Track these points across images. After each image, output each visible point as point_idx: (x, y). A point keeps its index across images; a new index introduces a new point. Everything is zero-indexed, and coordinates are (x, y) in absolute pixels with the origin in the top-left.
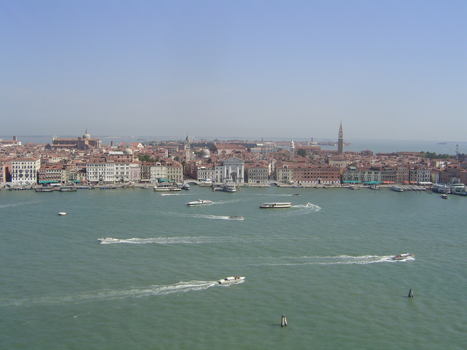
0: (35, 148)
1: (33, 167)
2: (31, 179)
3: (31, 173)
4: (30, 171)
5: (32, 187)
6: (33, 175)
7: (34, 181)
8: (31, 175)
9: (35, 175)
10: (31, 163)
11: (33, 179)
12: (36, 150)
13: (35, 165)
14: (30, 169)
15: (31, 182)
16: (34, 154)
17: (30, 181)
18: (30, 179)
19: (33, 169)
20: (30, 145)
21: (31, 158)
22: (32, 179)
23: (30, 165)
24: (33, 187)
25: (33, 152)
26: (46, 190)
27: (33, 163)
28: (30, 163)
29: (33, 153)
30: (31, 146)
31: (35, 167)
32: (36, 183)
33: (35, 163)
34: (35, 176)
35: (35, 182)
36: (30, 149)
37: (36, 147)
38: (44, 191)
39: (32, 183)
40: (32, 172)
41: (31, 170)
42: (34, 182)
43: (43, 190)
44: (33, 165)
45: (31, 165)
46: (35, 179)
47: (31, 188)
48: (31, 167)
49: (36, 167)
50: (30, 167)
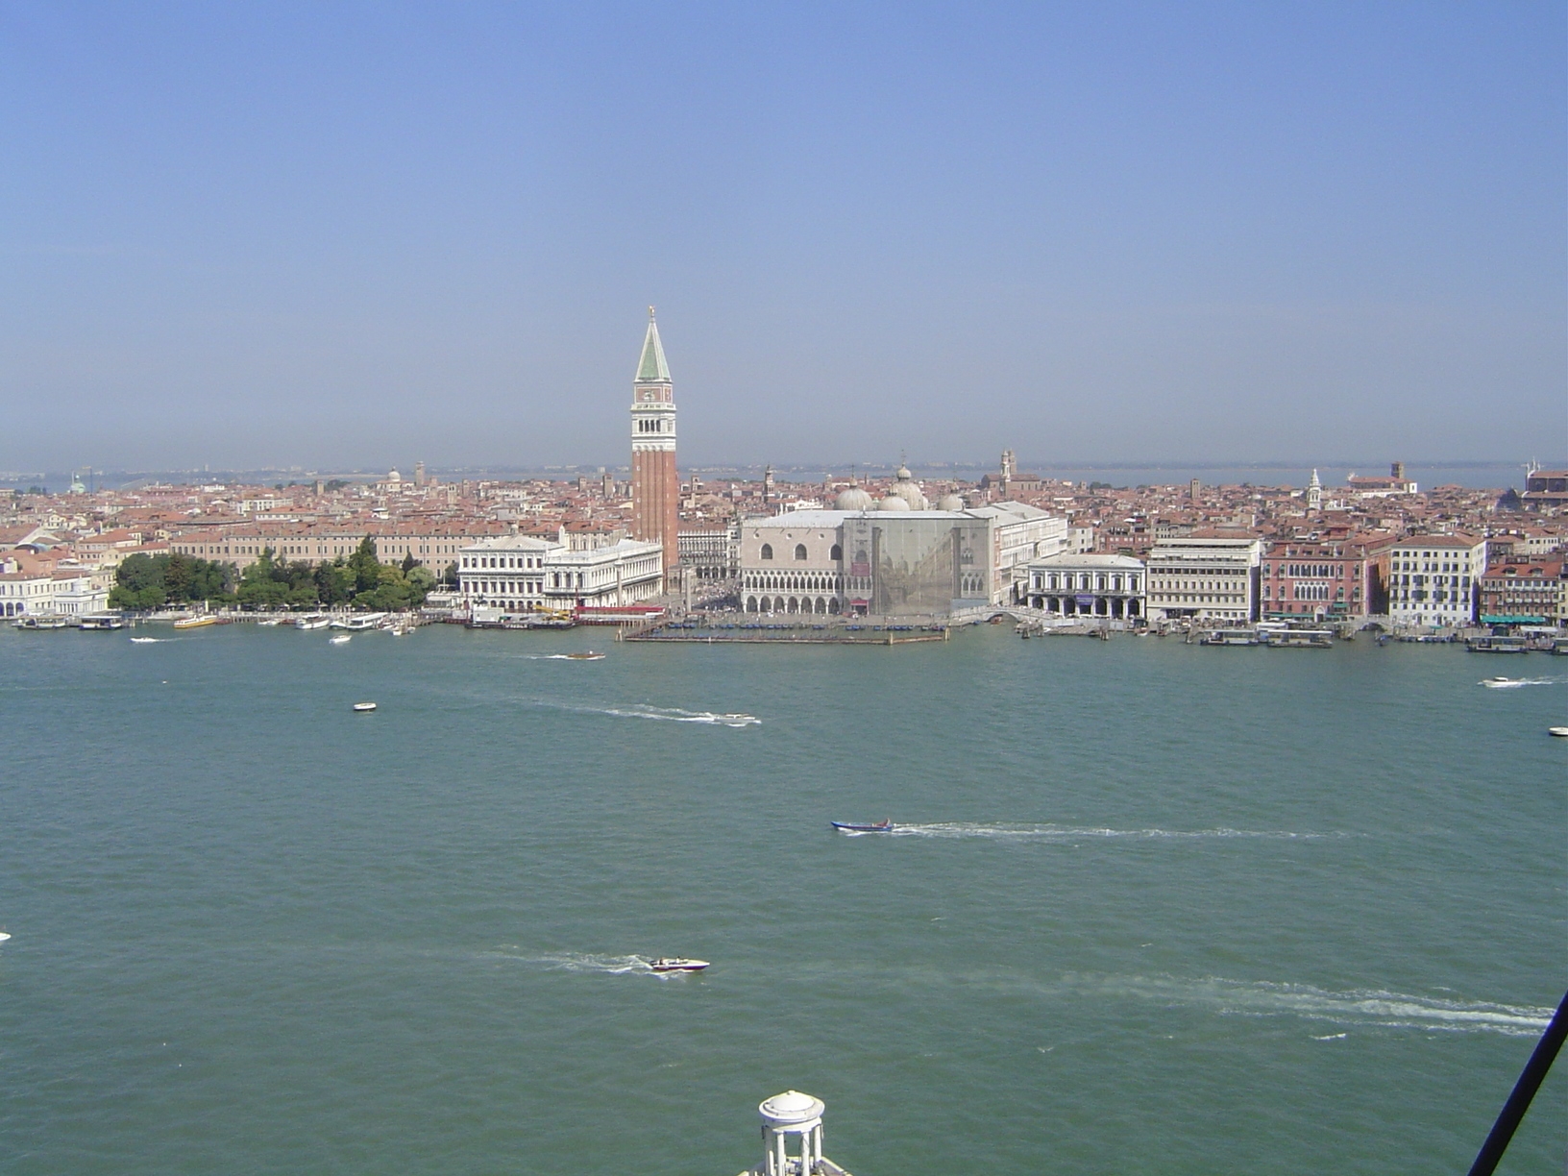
0: (1464, 502)
1: (1461, 567)
2: (1455, 608)
3: (1454, 589)
4: (1450, 581)
5: (1455, 635)
6: (1461, 596)
7: (1463, 613)
8: (1455, 594)
9: (1466, 594)
10: (1456, 555)
11: (1460, 607)
12: (1469, 511)
13: (1467, 560)
14: (1450, 574)
15: (1454, 619)
16: (1461, 525)
17: (1449, 614)
18: (1450, 607)
19: (1460, 574)
20: (1449, 492)
21: (1456, 535)
22: (1458, 607)
23: (1451, 560)
24: (1460, 635)
25: (1459, 517)
26: (1504, 648)
27: (1462, 553)
28: (1451, 553)
29: (1457, 522)
30: (1451, 498)
31: (1467, 566)
32: (1469, 623)
33: (1467, 555)
34: (1466, 599)
35: (1466, 618)
36: (1450, 506)
37: (1469, 502)
38: (1497, 651)
39: (1458, 620)
40: (1457, 586)
41: (1455, 579)
42: (1463, 619)
43: (1493, 648)
44: (1461, 560)
45: (1455, 560)
46: (1466, 608)
47: (1454, 640)
48: (1456, 567)
49: (1470, 567)
50: (1451, 567)
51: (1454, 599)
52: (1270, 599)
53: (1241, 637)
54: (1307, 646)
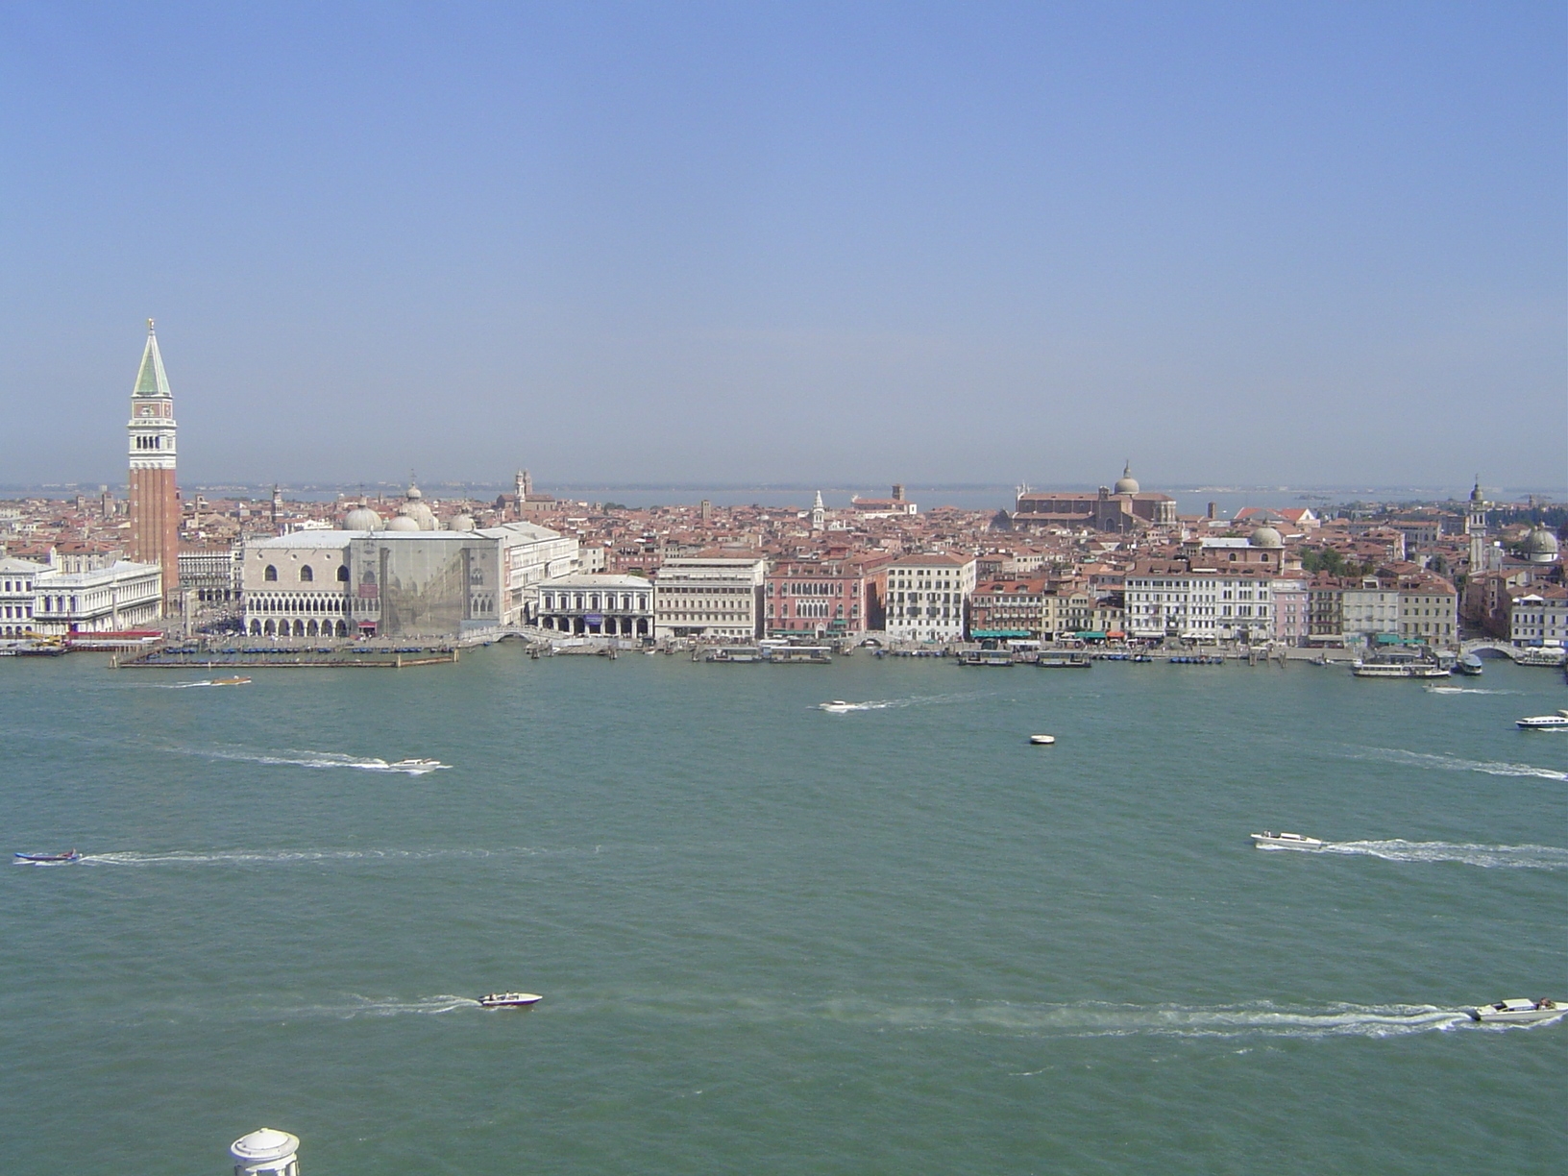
0: (959, 523)
1: (953, 585)
2: (947, 624)
3: (946, 605)
4: (942, 598)
5: (947, 649)
6: (953, 612)
7: (956, 628)
8: (947, 610)
9: (958, 610)
10: (947, 573)
11: (952, 623)
12: (963, 531)
13: (958, 578)
14: (942, 592)
15: (947, 634)
16: (955, 544)
17: (941, 629)
18: (942, 623)
19: (952, 591)
20: (946, 513)
21: (947, 554)
22: (950, 622)
23: (943, 578)
24: (952, 649)
25: (953, 537)
26: (992, 661)
27: (953, 571)
28: (943, 572)
29: (952, 541)
30: (947, 519)
31: (958, 584)
32: (960, 638)
33: (958, 573)
34: (957, 615)
35: (957, 633)
36: (946, 526)
37: (964, 522)
38: (986, 663)
39: (950, 635)
40: (949, 602)
41: (947, 596)
42: (954, 634)
43: (982, 661)
44: (953, 578)
45: (947, 578)
46: (957, 624)
47: (944, 655)
48: (947, 584)
49: (961, 585)
50: (943, 585)
51: (946, 615)
52: (774, 617)
53: (745, 654)
54: (807, 662)
